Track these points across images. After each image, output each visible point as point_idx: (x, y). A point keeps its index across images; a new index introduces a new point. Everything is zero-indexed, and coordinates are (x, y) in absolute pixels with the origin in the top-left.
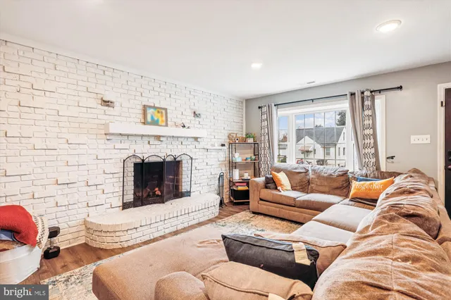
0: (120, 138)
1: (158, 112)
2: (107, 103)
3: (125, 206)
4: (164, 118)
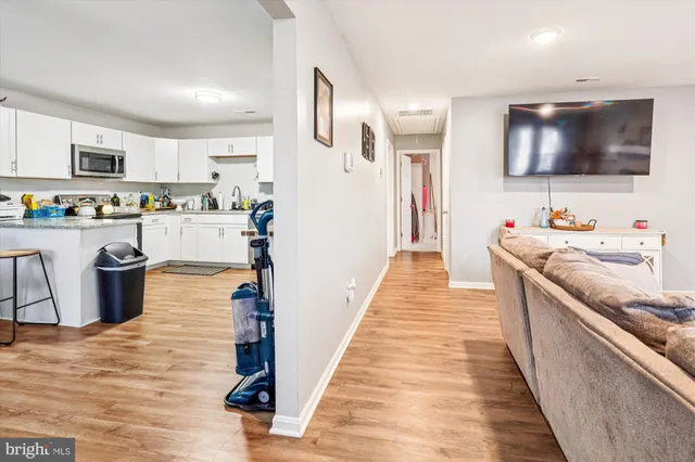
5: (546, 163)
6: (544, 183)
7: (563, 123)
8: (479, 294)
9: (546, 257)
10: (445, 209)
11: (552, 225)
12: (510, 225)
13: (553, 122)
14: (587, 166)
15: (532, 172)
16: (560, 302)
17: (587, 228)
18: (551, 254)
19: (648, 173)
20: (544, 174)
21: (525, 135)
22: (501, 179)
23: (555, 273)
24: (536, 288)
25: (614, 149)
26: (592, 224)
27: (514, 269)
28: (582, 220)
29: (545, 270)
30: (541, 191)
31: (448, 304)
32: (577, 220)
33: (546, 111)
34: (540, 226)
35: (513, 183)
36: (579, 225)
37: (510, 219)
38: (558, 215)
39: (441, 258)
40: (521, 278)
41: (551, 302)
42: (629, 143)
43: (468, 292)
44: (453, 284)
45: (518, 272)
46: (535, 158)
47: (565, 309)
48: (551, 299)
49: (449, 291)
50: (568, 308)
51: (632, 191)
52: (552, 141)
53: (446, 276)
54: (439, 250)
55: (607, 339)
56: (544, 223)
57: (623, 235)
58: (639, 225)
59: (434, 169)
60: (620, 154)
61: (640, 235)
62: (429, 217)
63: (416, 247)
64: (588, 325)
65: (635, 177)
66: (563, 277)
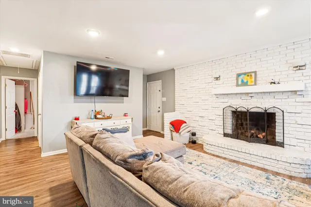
0: (223, 96)
1: (248, 76)
2: (217, 79)
3: (226, 135)
4: (253, 79)
5: (93, 91)
6: (93, 99)
7: (100, 74)
8: (60, 156)
9: (93, 136)
10: (40, 112)
11: (96, 117)
12: (77, 119)
13: (96, 73)
14: (108, 92)
15: (88, 94)
16: (100, 162)
17: (109, 118)
18: (96, 134)
19: (128, 96)
20: (92, 95)
21: (85, 77)
22: (73, 97)
23: (98, 146)
24: (89, 155)
25: (117, 86)
26: (111, 116)
27: (78, 145)
28: (107, 114)
29: (93, 144)
30: (91, 103)
31: (40, 167)
32: (105, 114)
33: (93, 68)
34: (91, 118)
35: (78, 99)
36: (106, 117)
37: (77, 116)
38: (98, 113)
39: (37, 140)
40: (81, 150)
41: (96, 162)
42: (122, 85)
43: (54, 157)
44: (43, 155)
45: (80, 147)
46: (89, 87)
47: (102, 165)
48: (96, 161)
49: (41, 160)
50: (104, 165)
51: (123, 103)
52: (95, 81)
53: (39, 150)
54: (36, 135)
55: (121, 179)
56: (93, 117)
57: (121, 119)
58: (125, 115)
59: (33, 89)
60: (119, 89)
61: (126, 119)
62: (29, 116)
63: (19, 135)
64: (113, 173)
65: (125, 98)
66: (101, 147)
